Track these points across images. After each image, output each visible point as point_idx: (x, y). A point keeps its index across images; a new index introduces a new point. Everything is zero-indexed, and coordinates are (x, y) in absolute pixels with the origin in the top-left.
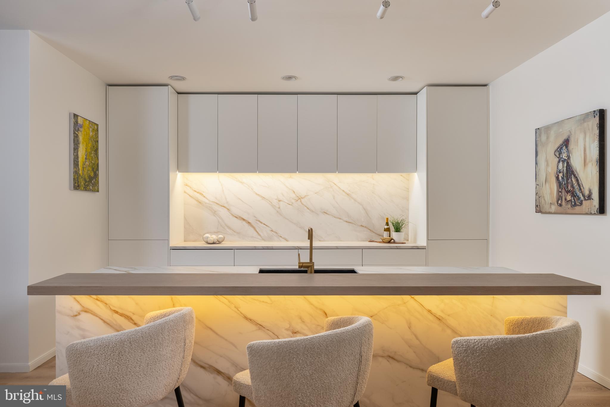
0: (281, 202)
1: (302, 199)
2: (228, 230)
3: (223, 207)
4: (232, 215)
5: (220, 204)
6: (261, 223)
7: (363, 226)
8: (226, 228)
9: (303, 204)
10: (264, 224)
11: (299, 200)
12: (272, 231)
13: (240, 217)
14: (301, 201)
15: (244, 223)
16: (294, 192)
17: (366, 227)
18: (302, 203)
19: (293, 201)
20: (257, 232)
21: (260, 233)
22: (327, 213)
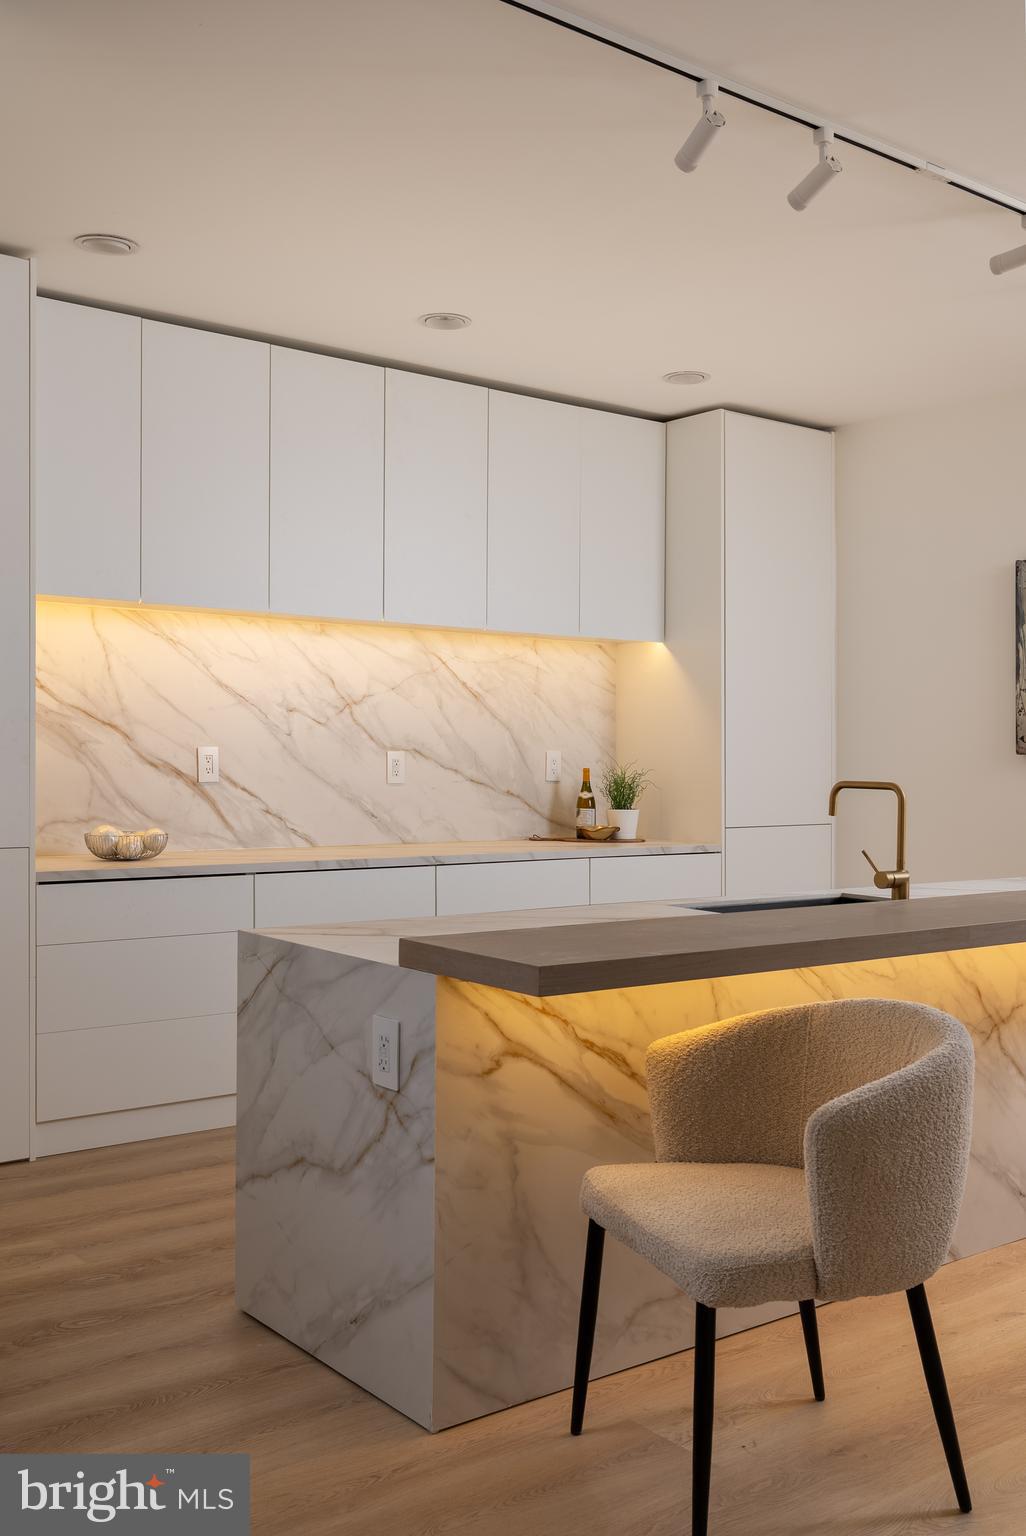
0: (296, 715)
1: (354, 706)
2: (125, 810)
3: (108, 728)
4: (141, 756)
5: (100, 716)
6: (234, 784)
7: (512, 794)
8: (118, 802)
9: (358, 724)
10: (244, 789)
11: (347, 710)
12: (267, 812)
13: (167, 764)
14: (351, 713)
15: (180, 785)
16: (333, 682)
17: (518, 797)
18: (354, 720)
19: (331, 712)
20: (222, 817)
21: (229, 818)
22: (421, 754)
